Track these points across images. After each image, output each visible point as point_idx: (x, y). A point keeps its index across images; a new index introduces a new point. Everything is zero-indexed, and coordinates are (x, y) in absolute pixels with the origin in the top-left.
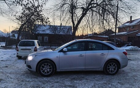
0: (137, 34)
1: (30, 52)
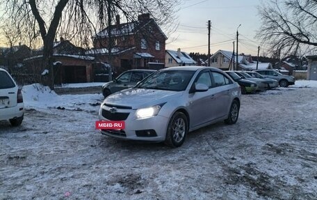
1: (6, 107)
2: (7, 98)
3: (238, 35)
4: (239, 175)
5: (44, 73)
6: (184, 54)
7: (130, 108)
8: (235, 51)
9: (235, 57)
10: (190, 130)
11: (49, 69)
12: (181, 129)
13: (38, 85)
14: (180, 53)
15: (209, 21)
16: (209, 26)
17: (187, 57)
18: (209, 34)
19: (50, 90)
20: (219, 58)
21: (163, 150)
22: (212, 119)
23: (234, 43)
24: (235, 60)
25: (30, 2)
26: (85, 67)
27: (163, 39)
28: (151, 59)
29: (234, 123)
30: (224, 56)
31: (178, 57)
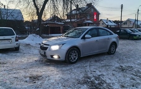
0: (84, 21)
1: (11, 43)
2: (11, 39)
3: (138, 11)
4: (89, 80)
5: (37, 30)
6: (110, 21)
7: (49, 45)
8: (137, 19)
9: (136, 22)
10: (81, 56)
11: (39, 28)
12: (76, 55)
13: (34, 34)
14: (108, 21)
15: (122, 5)
16: (122, 7)
17: (111, 22)
18: (122, 11)
19: (39, 36)
20: (128, 23)
21: (64, 64)
22: (97, 52)
23: (136, 15)
24: (136, 23)
25: (33, 1)
26: (60, 27)
27: (98, 14)
28: (92, 24)
29: (113, 54)
30: (130, 22)
31: (107, 22)
